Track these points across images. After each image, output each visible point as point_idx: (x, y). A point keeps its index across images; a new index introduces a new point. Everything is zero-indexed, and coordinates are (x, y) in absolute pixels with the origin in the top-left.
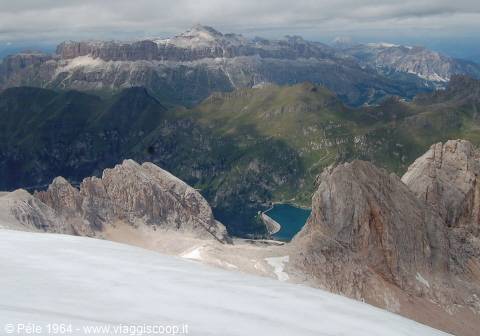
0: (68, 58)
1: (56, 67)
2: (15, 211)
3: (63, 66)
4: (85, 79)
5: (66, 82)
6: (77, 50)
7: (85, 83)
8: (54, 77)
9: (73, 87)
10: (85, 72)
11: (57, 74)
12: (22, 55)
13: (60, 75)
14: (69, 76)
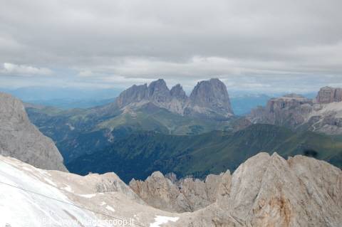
0: (323, 102)
1: (310, 111)
2: (99, 187)
3: (318, 110)
4: (335, 124)
5: (317, 126)
6: (332, 95)
7: (335, 127)
8: (306, 120)
9: (322, 130)
10: (336, 117)
11: (310, 117)
12: (284, 98)
13: (312, 118)
14: (321, 120)
